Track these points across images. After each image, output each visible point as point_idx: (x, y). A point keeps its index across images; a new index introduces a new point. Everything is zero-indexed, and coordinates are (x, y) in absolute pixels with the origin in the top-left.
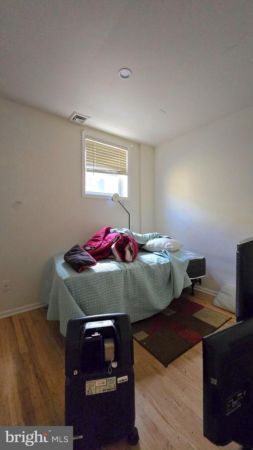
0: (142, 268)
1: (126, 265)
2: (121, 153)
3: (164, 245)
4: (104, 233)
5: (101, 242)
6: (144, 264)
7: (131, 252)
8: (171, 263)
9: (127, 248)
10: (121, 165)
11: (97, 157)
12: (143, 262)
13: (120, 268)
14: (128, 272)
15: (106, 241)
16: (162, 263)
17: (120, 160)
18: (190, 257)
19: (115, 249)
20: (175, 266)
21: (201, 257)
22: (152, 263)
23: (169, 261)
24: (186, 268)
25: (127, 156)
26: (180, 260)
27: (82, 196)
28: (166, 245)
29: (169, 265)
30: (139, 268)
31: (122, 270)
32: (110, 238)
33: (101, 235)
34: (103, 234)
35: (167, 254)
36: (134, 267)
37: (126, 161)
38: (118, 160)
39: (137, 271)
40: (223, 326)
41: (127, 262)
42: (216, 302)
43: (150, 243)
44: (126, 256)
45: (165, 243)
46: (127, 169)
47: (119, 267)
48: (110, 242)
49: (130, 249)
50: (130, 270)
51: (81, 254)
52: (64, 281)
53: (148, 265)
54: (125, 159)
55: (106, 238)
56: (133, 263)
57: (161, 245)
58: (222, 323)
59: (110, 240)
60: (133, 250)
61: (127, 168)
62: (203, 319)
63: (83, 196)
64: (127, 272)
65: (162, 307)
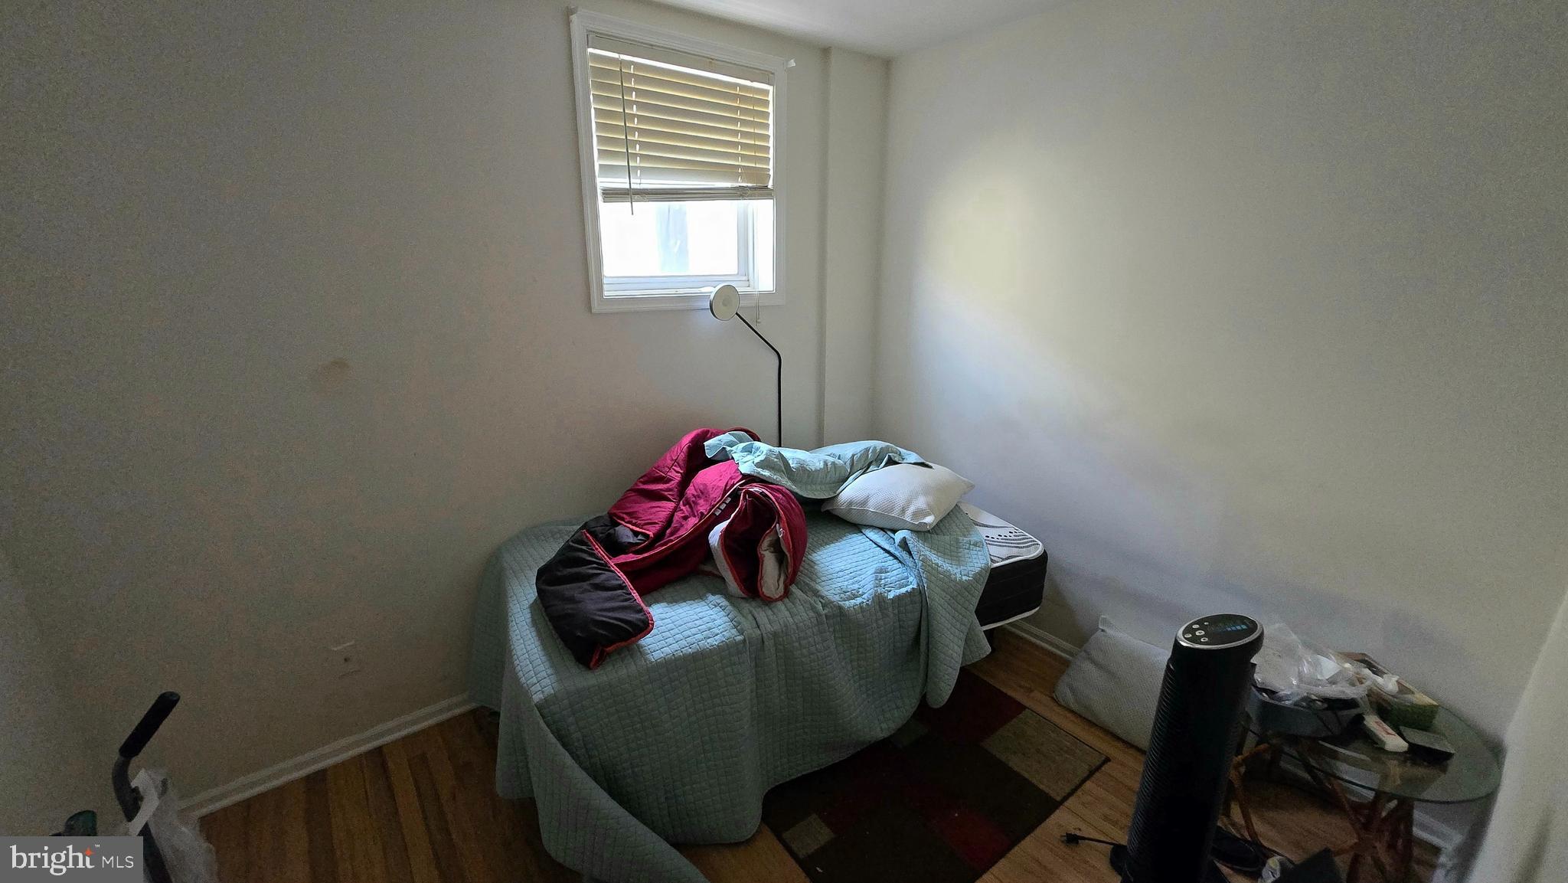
0: (819, 623)
1: (763, 615)
2: (743, 99)
3: (903, 511)
4: (681, 463)
5: (671, 505)
6: (824, 606)
7: (781, 559)
8: (923, 592)
9: (766, 542)
10: (744, 157)
11: (642, 132)
12: (822, 597)
13: (741, 632)
14: (769, 644)
15: (691, 507)
16: (891, 596)
17: (745, 134)
18: (995, 551)
19: (720, 550)
20: (938, 601)
21: (1033, 553)
22: (855, 597)
23: (918, 585)
24: (976, 601)
25: (770, 109)
26: (958, 576)
27: (590, 309)
28: (912, 509)
29: (917, 599)
30: (808, 623)
31: (745, 640)
32: (703, 493)
33: (673, 474)
34: (678, 469)
35: (910, 553)
36: (791, 620)
37: (766, 138)
38: (735, 133)
39: (802, 635)
40: (1079, 792)
41: (768, 602)
42: (1063, 690)
43: (852, 491)
44: (762, 578)
45: (909, 502)
46: (771, 173)
47: (736, 627)
48: (702, 513)
49: (776, 546)
50: (775, 635)
51: (597, 581)
52: (540, 707)
53: (840, 608)
54: (761, 129)
55: (690, 491)
56: (786, 600)
57: (892, 509)
58: (1077, 781)
59: (703, 507)
60: (789, 551)
61: (771, 166)
62: (1016, 763)
63: (596, 307)
64: (763, 642)
65: (882, 730)
